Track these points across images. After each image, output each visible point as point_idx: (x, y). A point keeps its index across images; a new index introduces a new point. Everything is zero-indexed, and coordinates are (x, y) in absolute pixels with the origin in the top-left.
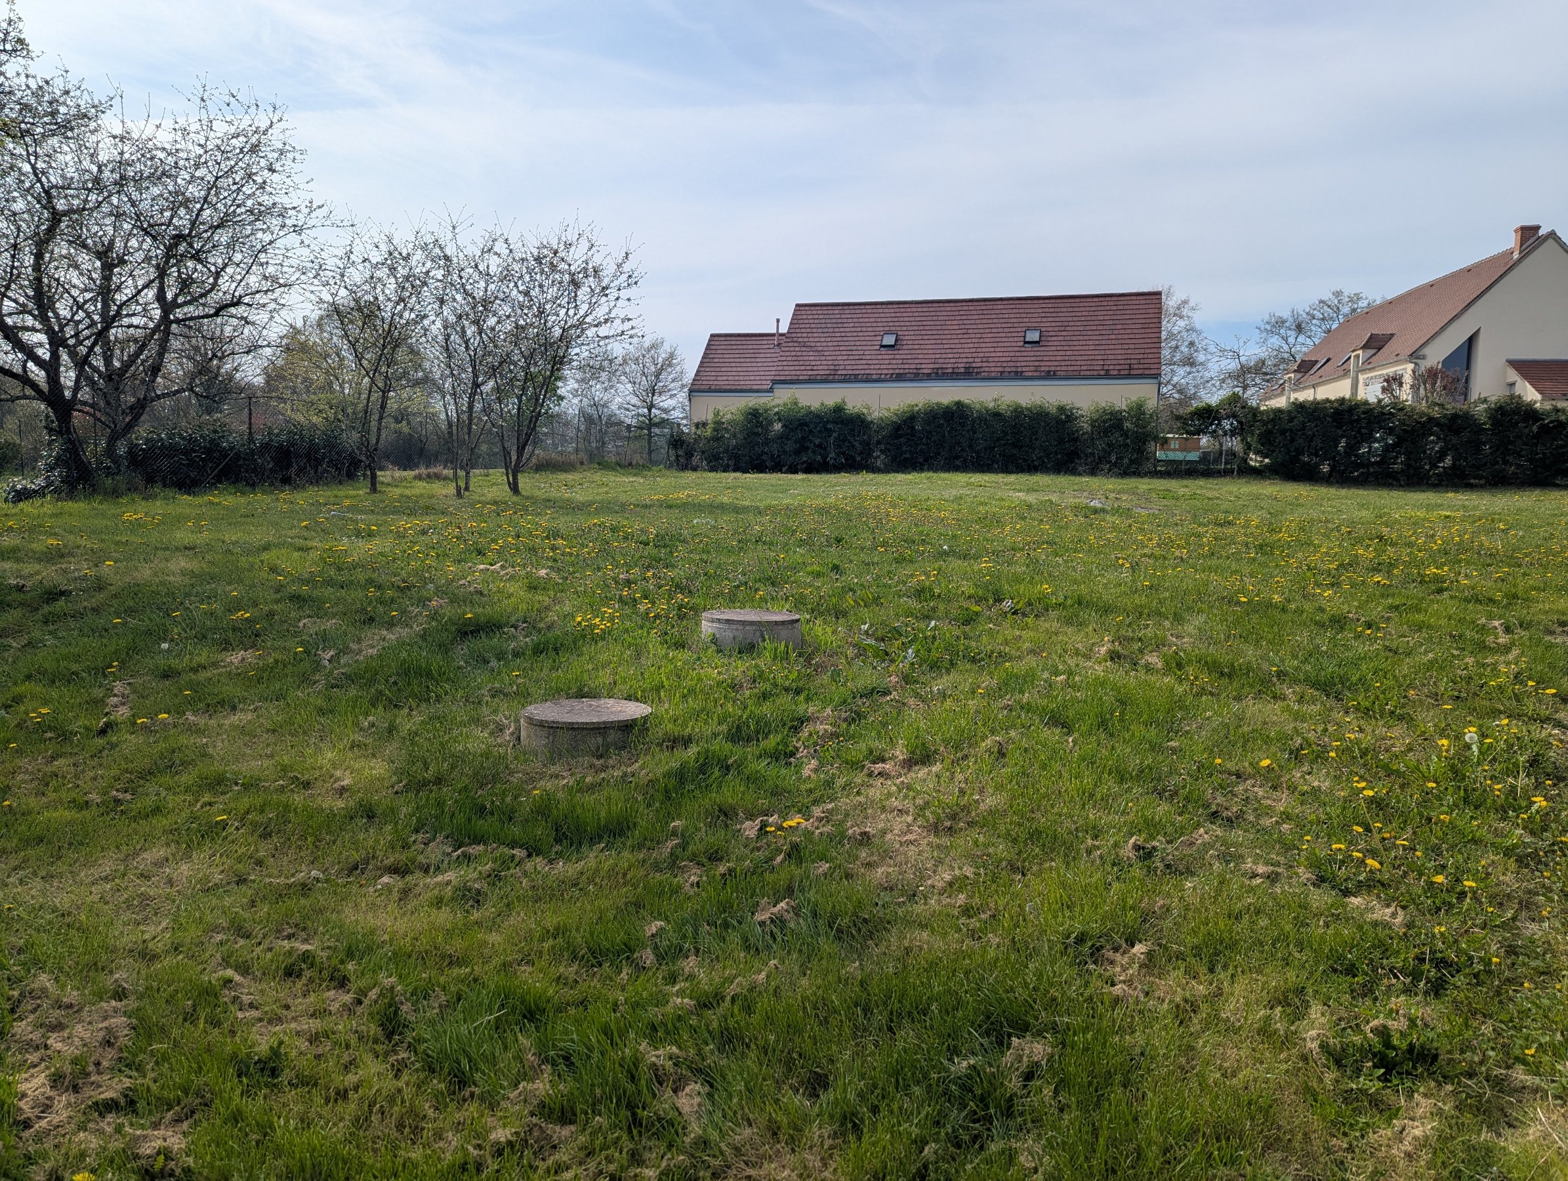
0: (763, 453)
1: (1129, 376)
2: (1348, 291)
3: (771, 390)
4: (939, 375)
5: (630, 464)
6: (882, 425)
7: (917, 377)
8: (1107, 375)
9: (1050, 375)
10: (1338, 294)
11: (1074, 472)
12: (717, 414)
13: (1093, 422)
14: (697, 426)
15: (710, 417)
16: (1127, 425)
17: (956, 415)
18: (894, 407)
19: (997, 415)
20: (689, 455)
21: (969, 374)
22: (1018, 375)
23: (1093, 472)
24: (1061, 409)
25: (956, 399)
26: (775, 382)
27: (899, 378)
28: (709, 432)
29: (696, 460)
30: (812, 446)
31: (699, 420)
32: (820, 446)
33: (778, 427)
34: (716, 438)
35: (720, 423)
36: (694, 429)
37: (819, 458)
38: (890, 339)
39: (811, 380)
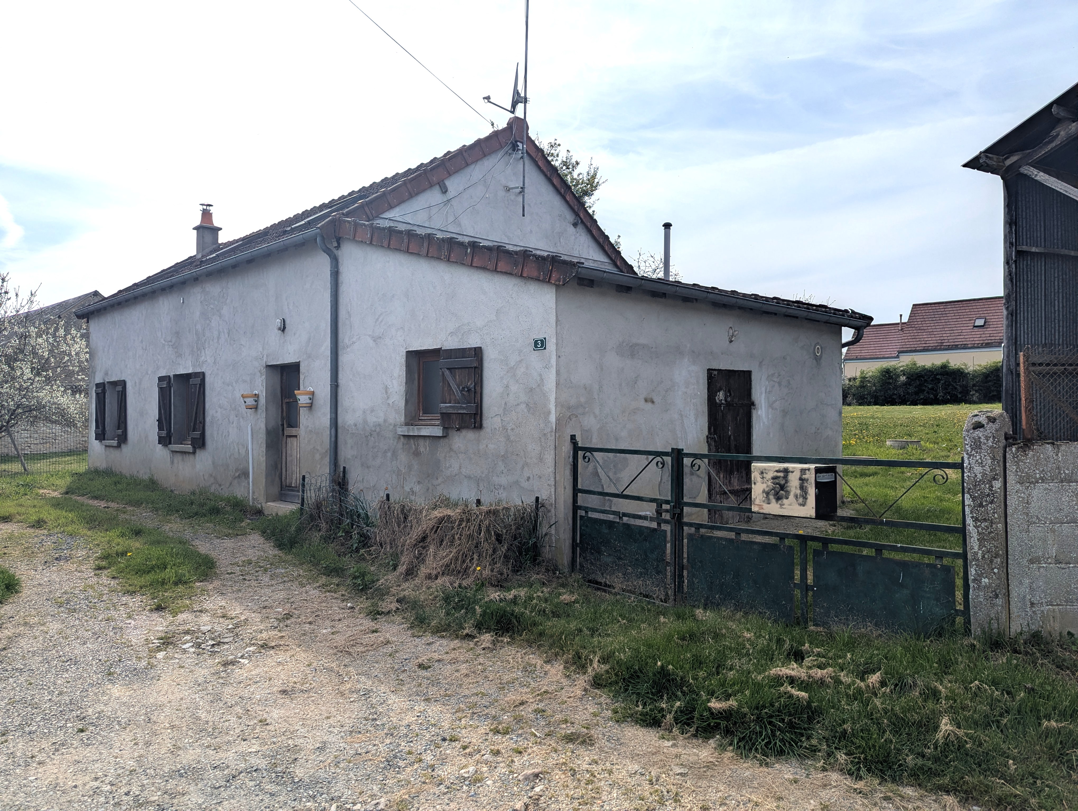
0: (894, 394)
3: (898, 357)
6: (975, 375)
12: (862, 373)
14: (850, 380)
15: (858, 374)
18: (984, 364)
26: (900, 352)
27: (988, 346)
28: (858, 383)
29: (849, 399)
30: (927, 389)
31: (849, 377)
32: (932, 389)
33: (903, 378)
34: (862, 386)
35: (865, 378)
36: (847, 382)
37: (932, 396)
38: (980, 322)
39: (925, 350)
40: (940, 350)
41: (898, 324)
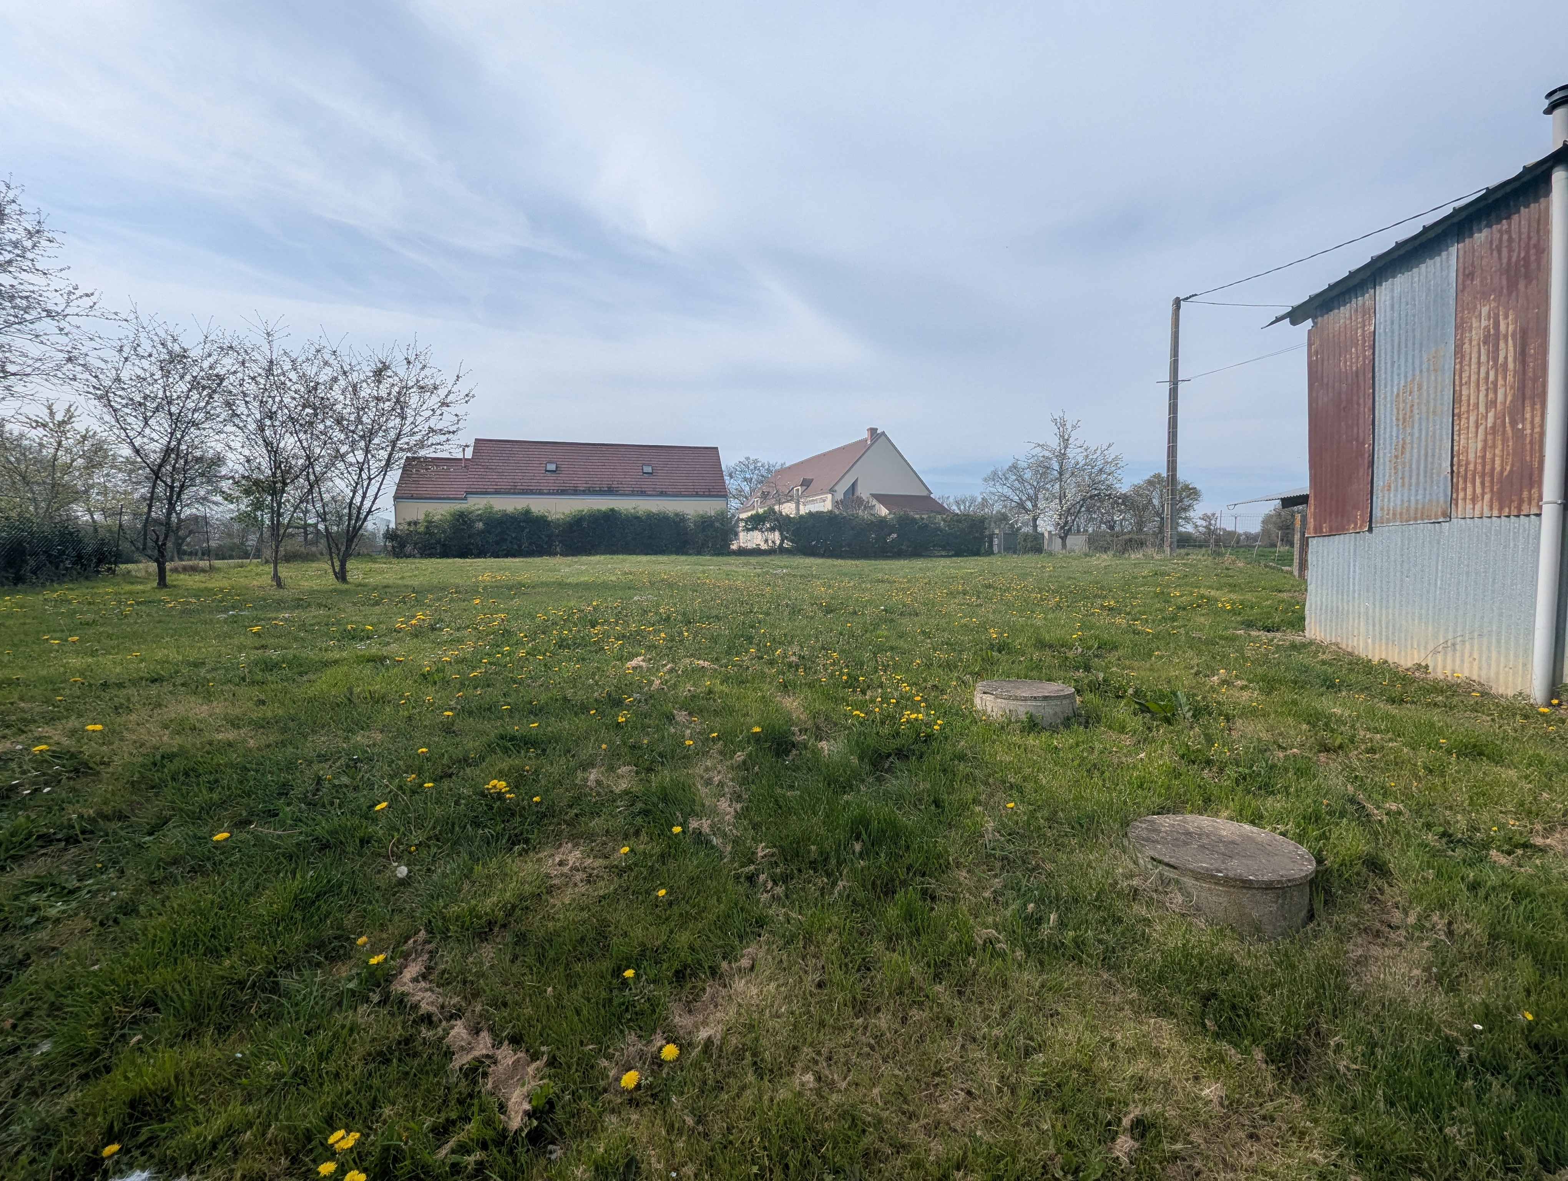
0: (470, 543)
1: (709, 496)
2: (752, 458)
3: (465, 498)
4: (590, 491)
5: (359, 554)
6: (557, 524)
7: (576, 492)
8: (697, 495)
9: (663, 494)
10: (748, 458)
11: (686, 553)
12: (427, 515)
13: (695, 523)
14: (409, 524)
15: (421, 517)
16: (717, 524)
17: (611, 516)
18: (567, 512)
19: (637, 518)
20: (402, 546)
21: (610, 491)
22: (643, 493)
23: (699, 553)
24: (677, 515)
25: (611, 507)
26: (468, 493)
27: (563, 492)
28: (422, 529)
29: (409, 549)
30: (509, 538)
31: (408, 520)
32: (516, 538)
33: (480, 525)
34: (428, 531)
35: (430, 522)
36: (406, 527)
37: (516, 547)
38: (552, 467)
39: (497, 492)
40: (514, 493)
41: (460, 459)
